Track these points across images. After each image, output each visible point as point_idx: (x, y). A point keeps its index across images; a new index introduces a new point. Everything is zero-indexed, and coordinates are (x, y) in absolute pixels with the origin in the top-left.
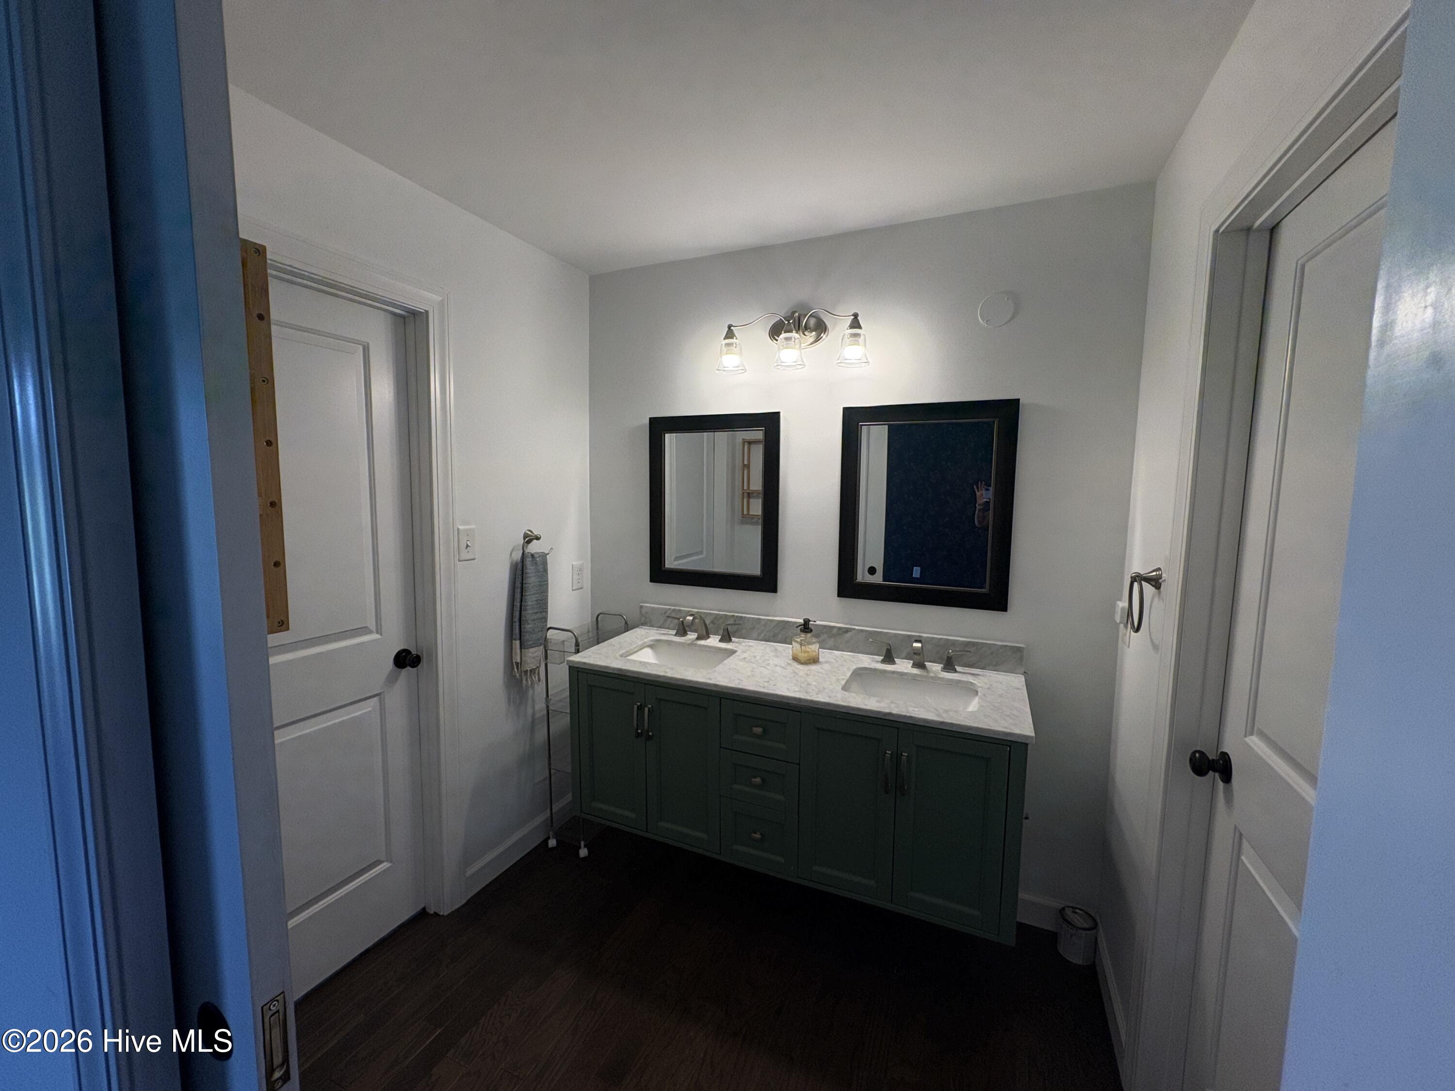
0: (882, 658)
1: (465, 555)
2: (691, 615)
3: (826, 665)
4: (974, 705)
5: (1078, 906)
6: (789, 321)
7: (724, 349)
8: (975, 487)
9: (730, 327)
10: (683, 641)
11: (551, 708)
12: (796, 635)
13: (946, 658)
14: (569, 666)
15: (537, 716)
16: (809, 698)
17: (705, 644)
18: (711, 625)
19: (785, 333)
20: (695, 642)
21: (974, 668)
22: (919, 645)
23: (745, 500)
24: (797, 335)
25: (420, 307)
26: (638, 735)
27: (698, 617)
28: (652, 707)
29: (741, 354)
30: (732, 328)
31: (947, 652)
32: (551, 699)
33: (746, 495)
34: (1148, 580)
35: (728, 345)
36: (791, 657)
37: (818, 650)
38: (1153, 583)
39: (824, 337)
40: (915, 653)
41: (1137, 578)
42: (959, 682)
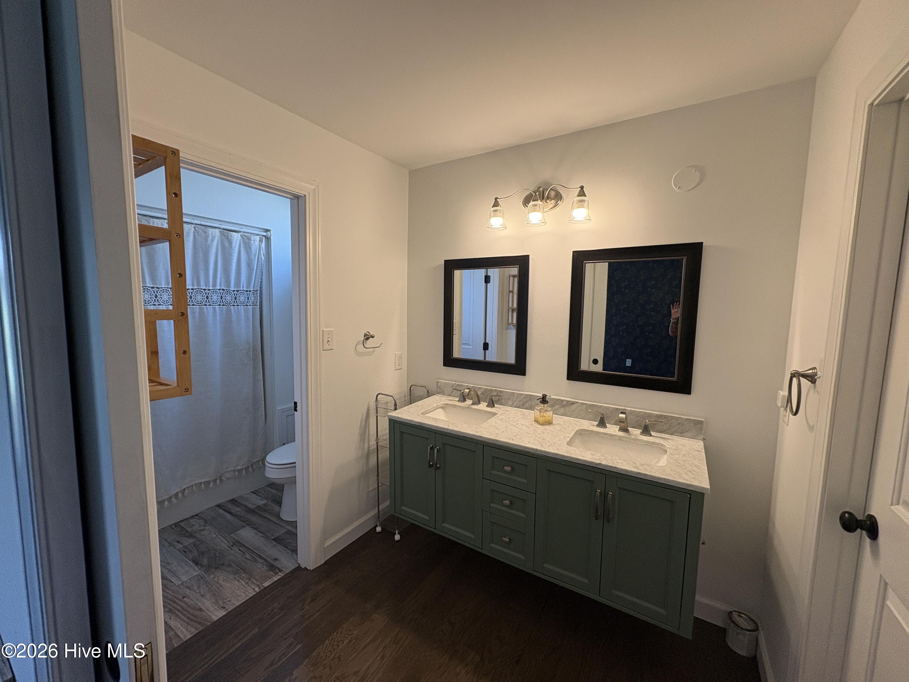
0: (597, 423)
1: (326, 347)
2: (468, 389)
3: (557, 426)
4: (663, 461)
5: (743, 612)
6: (535, 193)
7: (492, 214)
8: (671, 306)
9: (496, 199)
10: (463, 405)
11: (379, 444)
12: (537, 404)
13: (644, 426)
14: (389, 419)
15: (371, 449)
16: (543, 449)
17: (477, 408)
18: (482, 395)
19: (533, 201)
20: (470, 407)
21: (665, 434)
22: (624, 416)
23: (510, 314)
24: (541, 203)
25: (301, 193)
26: (430, 466)
27: (473, 390)
28: (440, 448)
29: (504, 217)
30: (498, 200)
31: (644, 422)
32: (379, 439)
33: (510, 310)
34: (805, 376)
35: (495, 211)
36: (534, 420)
37: (552, 416)
38: (810, 379)
39: (560, 204)
40: (620, 422)
41: (796, 374)
42: (654, 443)
